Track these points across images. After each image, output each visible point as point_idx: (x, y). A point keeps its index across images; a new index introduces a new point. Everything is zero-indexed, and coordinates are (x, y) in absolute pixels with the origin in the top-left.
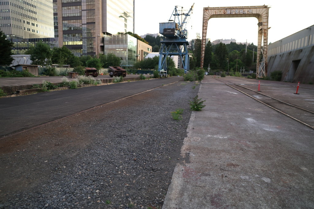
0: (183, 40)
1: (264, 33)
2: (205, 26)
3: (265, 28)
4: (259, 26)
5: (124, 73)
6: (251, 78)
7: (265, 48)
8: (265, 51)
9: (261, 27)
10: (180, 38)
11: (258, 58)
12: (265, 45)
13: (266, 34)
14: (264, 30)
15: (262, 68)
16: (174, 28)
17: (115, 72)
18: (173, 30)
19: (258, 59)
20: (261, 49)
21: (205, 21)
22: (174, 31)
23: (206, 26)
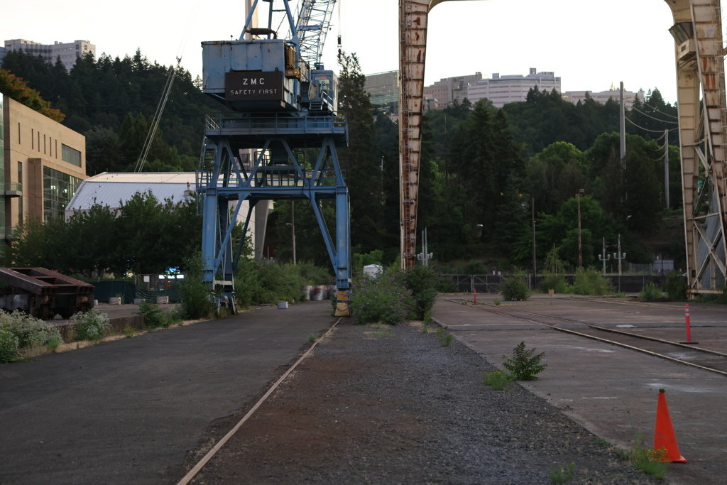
0: (322, 126)
1: (707, 75)
2: (415, 43)
3: (707, 52)
4: (679, 41)
5: (86, 299)
6: (663, 300)
7: (714, 146)
8: (716, 162)
9: (687, 43)
10: (304, 113)
11: (687, 197)
12: (717, 134)
13: (717, 77)
14: (704, 58)
15: (710, 247)
16: (277, 69)
17: (43, 296)
18: (275, 79)
19: (690, 200)
20: (699, 151)
21: (415, 17)
22: (281, 82)
23: (420, 42)
